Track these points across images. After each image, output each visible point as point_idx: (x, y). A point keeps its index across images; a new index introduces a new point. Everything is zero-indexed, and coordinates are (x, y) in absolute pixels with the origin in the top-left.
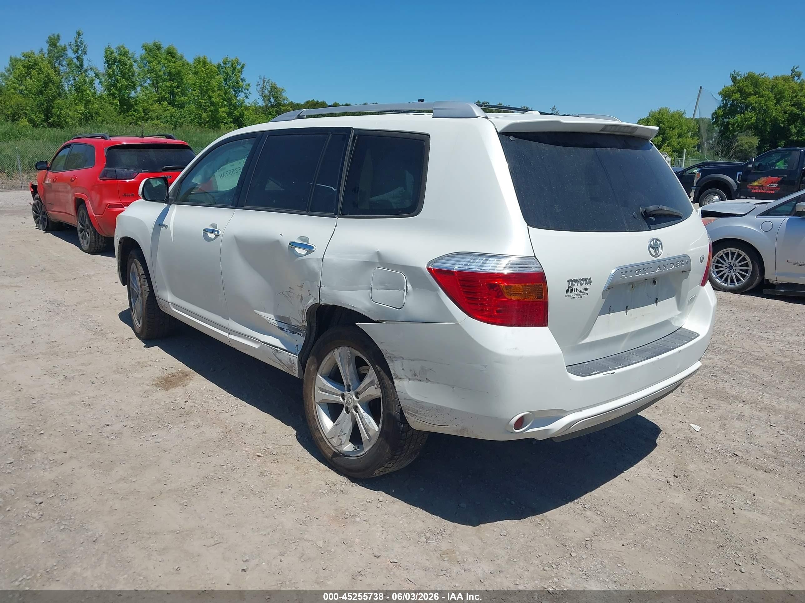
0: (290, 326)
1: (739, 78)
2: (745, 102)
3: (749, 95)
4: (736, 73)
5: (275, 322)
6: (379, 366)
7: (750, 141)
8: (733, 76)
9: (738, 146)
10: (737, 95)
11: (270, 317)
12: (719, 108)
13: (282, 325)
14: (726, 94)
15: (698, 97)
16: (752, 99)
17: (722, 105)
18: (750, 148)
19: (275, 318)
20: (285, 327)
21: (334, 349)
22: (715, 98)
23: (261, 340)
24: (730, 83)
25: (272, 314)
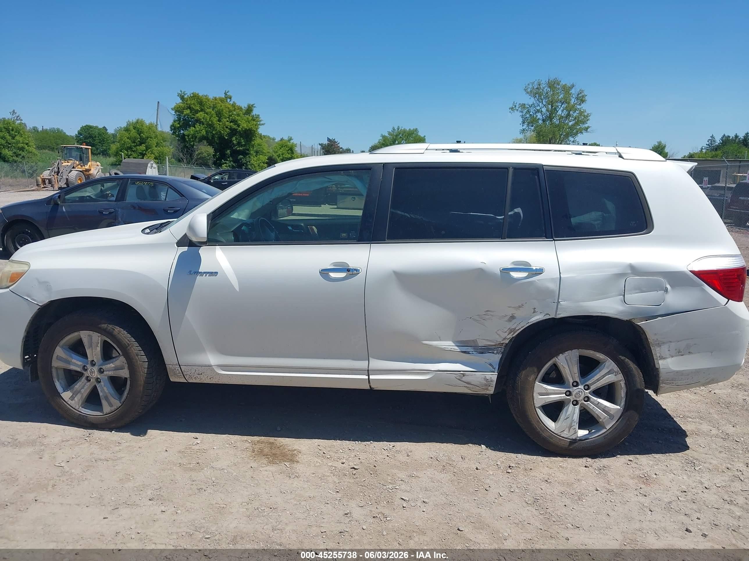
0: (476, 348)
1: (186, 97)
2: (194, 118)
3: (197, 112)
4: (182, 93)
5: (456, 348)
6: (623, 356)
7: (207, 150)
8: (181, 95)
9: (199, 154)
10: (188, 111)
11: (448, 344)
12: (175, 121)
13: (465, 349)
14: (178, 110)
15: (157, 110)
16: (200, 115)
17: (177, 119)
18: (208, 156)
19: (455, 344)
20: (470, 349)
21: (558, 354)
22: (171, 113)
23: (433, 370)
24: (179, 101)
25: (449, 341)
